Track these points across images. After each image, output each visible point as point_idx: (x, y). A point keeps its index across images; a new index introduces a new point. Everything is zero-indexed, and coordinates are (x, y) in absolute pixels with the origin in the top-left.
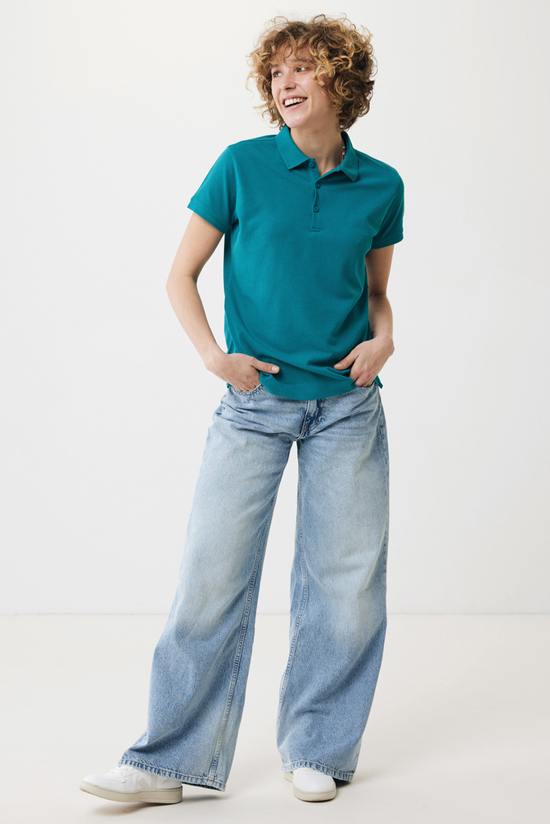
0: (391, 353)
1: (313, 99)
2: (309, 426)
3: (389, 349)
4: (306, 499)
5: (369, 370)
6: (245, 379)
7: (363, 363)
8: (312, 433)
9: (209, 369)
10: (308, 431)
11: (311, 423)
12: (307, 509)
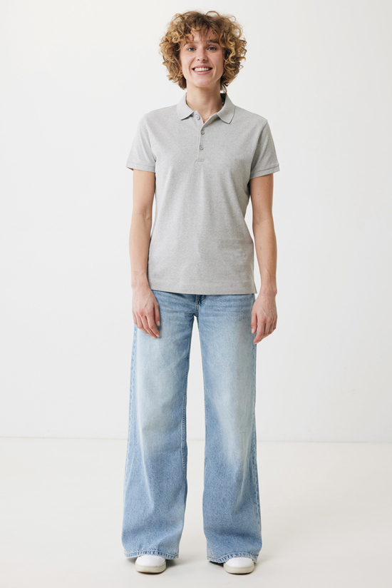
1: (217, 69)
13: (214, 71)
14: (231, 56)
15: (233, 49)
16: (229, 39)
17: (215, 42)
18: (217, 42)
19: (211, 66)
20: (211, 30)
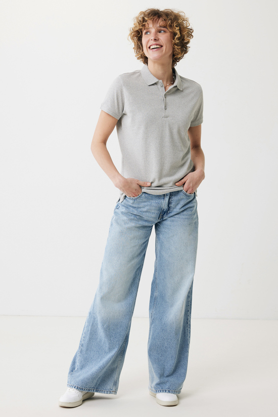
0: (204, 179)
1: (166, 47)
2: (163, 215)
3: (202, 176)
4: (160, 252)
5: (193, 187)
6: (134, 191)
7: (190, 183)
8: (164, 219)
9: (116, 186)
10: (162, 218)
11: (164, 214)
12: (160, 257)
13: (164, 48)
14: (177, 37)
15: (178, 32)
16: (175, 25)
17: (164, 27)
18: (165, 27)
19: (162, 44)
20: (161, 18)
